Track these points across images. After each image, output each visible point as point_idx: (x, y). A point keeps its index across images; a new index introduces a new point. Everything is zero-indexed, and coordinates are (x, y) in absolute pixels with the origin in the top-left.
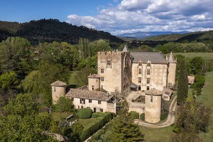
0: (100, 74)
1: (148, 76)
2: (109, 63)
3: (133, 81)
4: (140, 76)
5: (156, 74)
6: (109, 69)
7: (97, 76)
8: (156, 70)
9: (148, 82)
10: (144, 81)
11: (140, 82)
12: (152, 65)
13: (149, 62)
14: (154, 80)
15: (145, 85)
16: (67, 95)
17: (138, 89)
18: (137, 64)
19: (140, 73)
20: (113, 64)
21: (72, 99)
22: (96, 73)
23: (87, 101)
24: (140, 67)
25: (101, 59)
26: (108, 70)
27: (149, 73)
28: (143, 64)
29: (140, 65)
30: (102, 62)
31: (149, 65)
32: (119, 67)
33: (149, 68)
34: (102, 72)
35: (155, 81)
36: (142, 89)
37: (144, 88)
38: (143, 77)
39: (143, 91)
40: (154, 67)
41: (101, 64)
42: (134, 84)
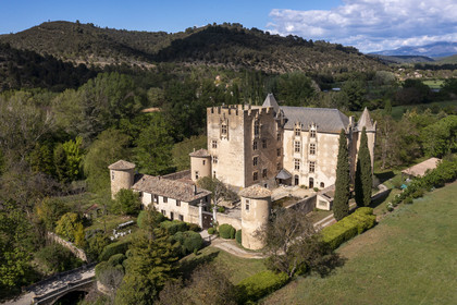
0: (212, 151)
1: (312, 158)
2: (224, 130)
3: (285, 166)
4: (297, 156)
5: (326, 154)
6: (224, 141)
7: (206, 154)
8: (325, 146)
9: (312, 170)
10: (305, 168)
11: (297, 167)
12: (319, 135)
13: (313, 128)
14: (322, 166)
15: (307, 176)
16: (134, 187)
17: (293, 183)
18: (292, 132)
19: (297, 150)
20: (230, 131)
21: (141, 195)
22: (206, 147)
23: (161, 199)
24: (298, 138)
25: (213, 121)
26: (224, 143)
27: (313, 152)
28: (302, 133)
29: (298, 134)
30: (213, 127)
31: (313, 135)
32: (240, 139)
33: (313, 140)
34: (215, 146)
35: (325, 169)
36: (301, 183)
37: (304, 181)
38: (303, 159)
39: (303, 187)
40: (322, 138)
41: (213, 131)
42: (286, 172)
